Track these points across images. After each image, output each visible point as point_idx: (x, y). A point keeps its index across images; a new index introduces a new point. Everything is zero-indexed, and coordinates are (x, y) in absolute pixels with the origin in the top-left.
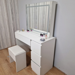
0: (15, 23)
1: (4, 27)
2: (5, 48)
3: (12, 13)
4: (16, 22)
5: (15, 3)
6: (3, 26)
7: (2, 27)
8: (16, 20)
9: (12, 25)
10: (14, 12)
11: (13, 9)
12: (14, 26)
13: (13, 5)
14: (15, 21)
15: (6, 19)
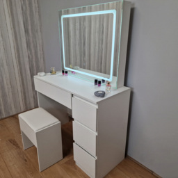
0: (33, 54)
1: (8, 65)
2: (11, 115)
3: (26, 31)
4: (36, 52)
5: (34, 8)
8: (36, 47)
9: (26, 60)
10: (30, 28)
11: (29, 22)
12: (30, 61)
13: (28, 12)
14: (33, 51)
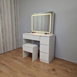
1: (9, 32)
2: (8, 51)
3: (15, 20)
6: (8, 30)
7: (7, 32)
12: (16, 31)
15: (10, 25)
